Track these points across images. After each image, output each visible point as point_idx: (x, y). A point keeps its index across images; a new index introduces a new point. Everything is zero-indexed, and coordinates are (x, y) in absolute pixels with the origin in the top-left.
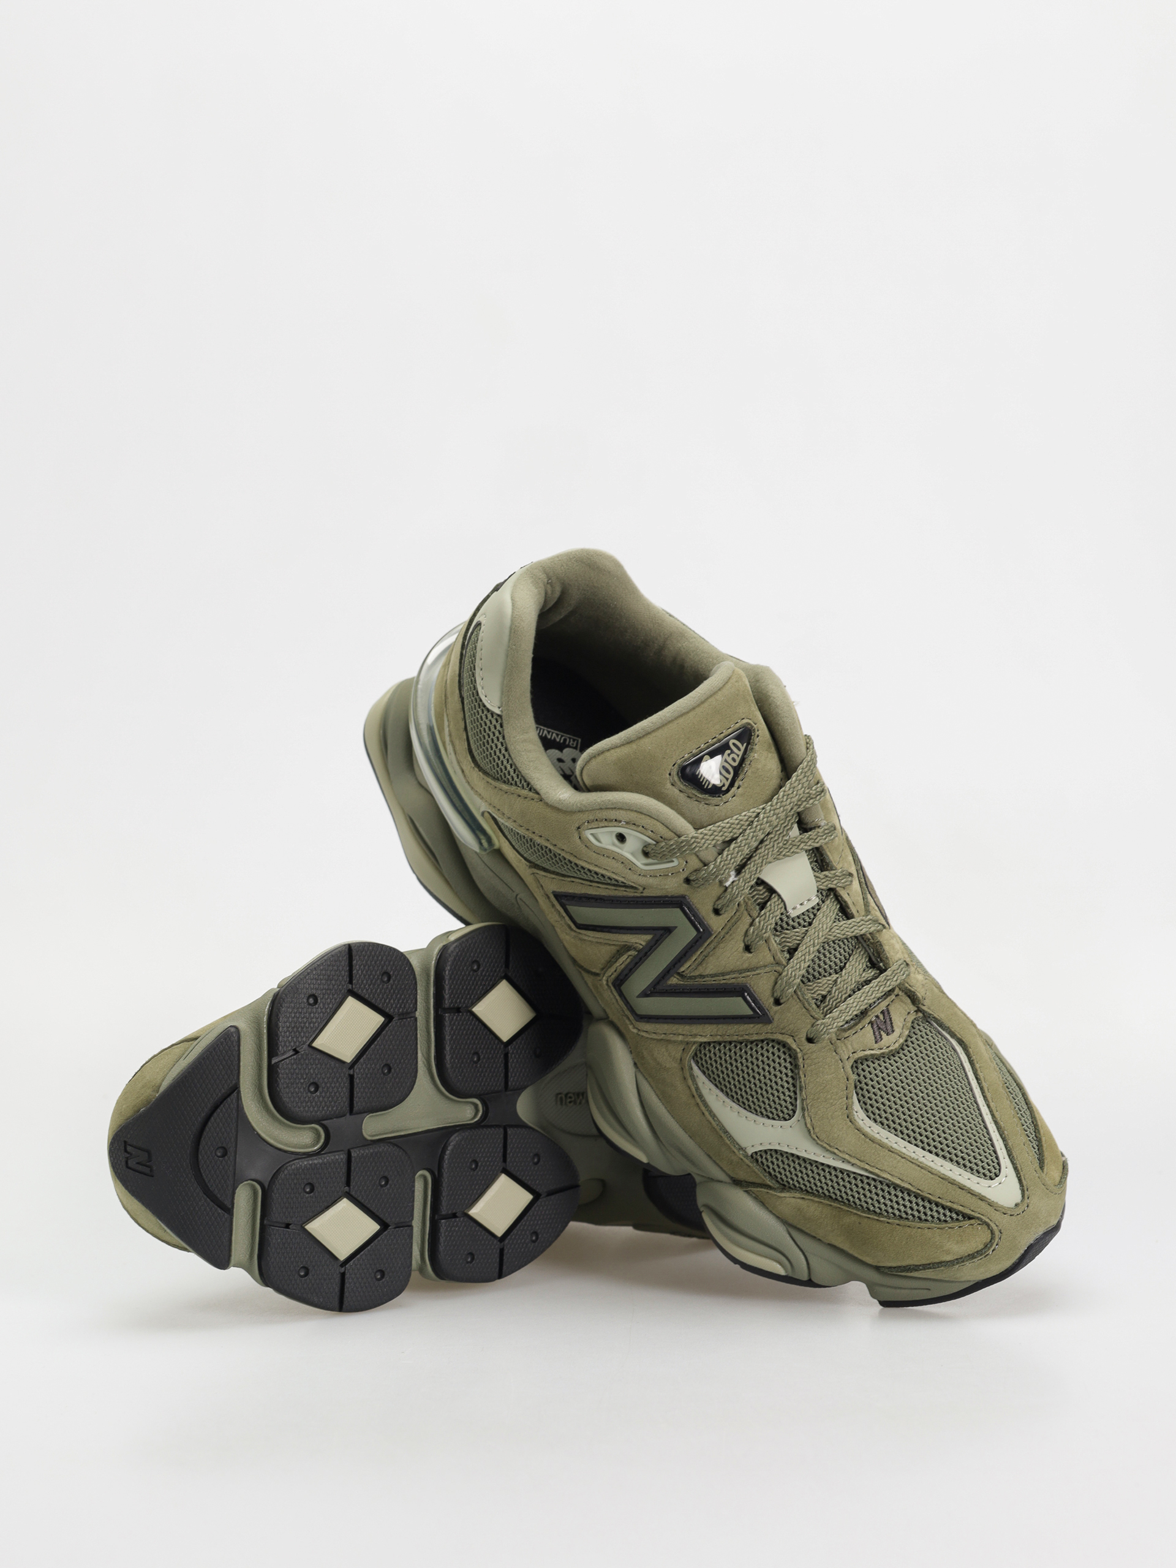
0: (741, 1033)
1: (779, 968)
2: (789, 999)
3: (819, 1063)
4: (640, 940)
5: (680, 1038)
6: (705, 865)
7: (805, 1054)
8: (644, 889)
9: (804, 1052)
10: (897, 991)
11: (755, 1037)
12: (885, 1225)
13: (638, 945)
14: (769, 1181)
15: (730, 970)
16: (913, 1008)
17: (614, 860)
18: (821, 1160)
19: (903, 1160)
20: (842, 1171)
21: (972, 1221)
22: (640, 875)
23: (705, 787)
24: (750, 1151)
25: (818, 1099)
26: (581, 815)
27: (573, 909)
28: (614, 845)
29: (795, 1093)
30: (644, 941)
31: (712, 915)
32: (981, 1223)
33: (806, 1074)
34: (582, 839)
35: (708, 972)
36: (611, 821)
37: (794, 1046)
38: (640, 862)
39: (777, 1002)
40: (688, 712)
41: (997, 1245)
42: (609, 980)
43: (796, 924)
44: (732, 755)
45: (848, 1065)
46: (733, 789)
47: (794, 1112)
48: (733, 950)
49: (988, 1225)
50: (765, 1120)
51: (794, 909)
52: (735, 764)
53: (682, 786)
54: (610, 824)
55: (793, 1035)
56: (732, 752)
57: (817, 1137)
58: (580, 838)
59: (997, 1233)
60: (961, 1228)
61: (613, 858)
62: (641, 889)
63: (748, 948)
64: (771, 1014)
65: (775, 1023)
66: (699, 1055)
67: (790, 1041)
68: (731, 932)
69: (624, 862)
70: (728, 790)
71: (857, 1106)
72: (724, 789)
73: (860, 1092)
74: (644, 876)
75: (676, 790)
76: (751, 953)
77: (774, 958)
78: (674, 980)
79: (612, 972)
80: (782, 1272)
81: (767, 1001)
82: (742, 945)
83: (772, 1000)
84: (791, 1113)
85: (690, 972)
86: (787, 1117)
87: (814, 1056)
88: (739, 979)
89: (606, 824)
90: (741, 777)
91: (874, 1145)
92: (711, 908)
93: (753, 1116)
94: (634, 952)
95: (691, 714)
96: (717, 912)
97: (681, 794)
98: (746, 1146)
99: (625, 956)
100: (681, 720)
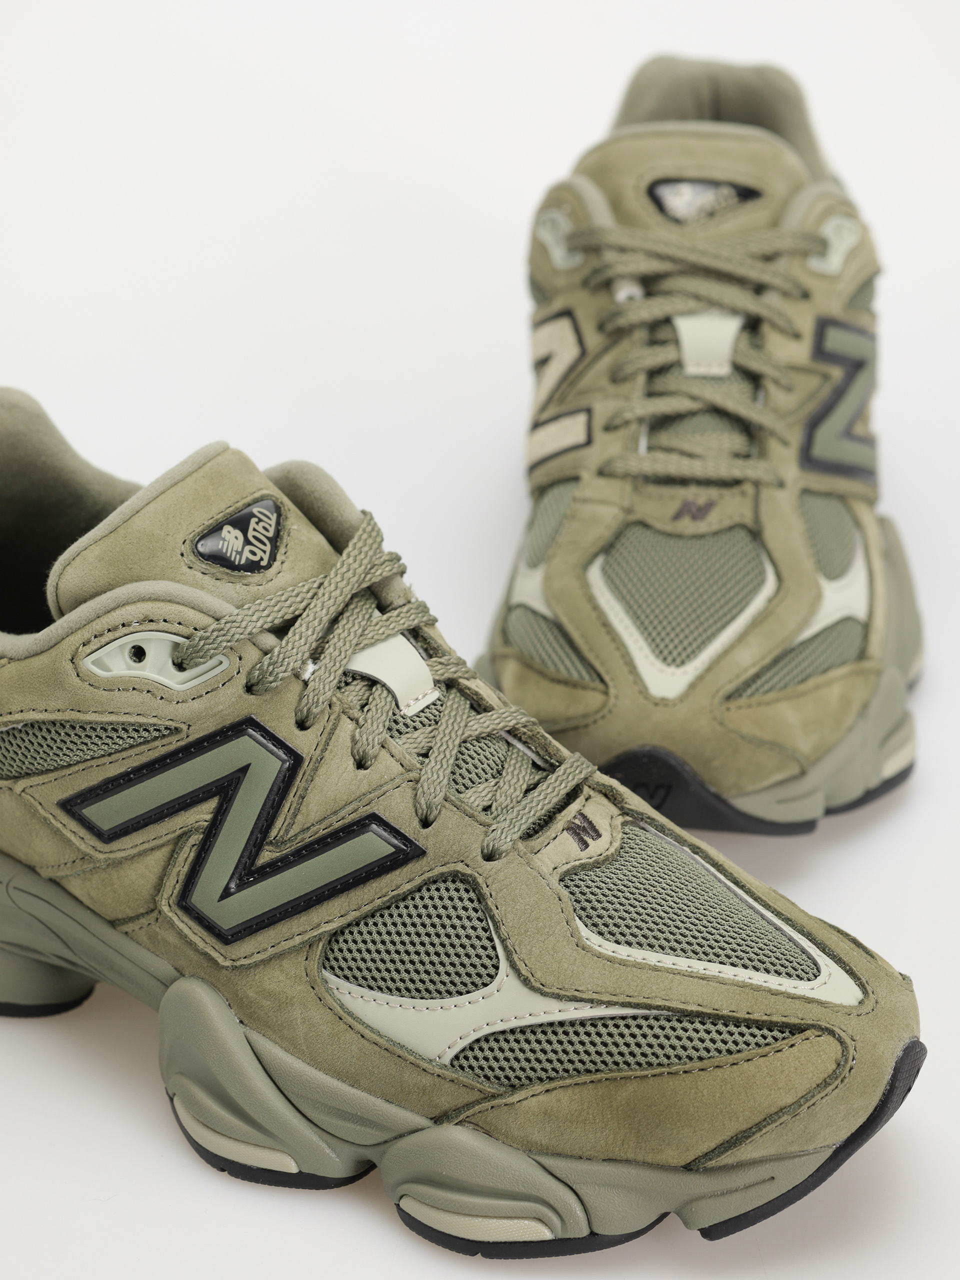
0: (384, 891)
1: (413, 775)
2: (440, 812)
3: (511, 884)
4: (203, 814)
5: (298, 940)
6: (266, 654)
7: (486, 878)
8: (189, 726)
9: (485, 875)
10: (586, 790)
11: (407, 887)
12: (681, 1078)
13: (200, 823)
14: (489, 1087)
15: (344, 803)
16: (615, 811)
17: (135, 691)
18: (557, 1017)
19: (678, 977)
20: (594, 1022)
21: (808, 1033)
22: (178, 702)
23: (237, 563)
24: (447, 1060)
25: (526, 931)
26: (71, 638)
27: (91, 812)
28: (129, 668)
29: (490, 939)
30: (207, 813)
31: (297, 732)
32: (820, 1033)
33: (498, 904)
34: (81, 675)
35: (314, 817)
36: (115, 628)
37: (468, 871)
38: (174, 680)
39: (426, 823)
40: (183, 479)
41: (853, 1059)
42: (171, 902)
43: (418, 724)
44: (261, 524)
45: (554, 880)
46: (276, 564)
47: (496, 967)
48: (340, 771)
49: (832, 1033)
50: (458, 999)
51: (408, 706)
52: (271, 534)
53: (203, 566)
54: (117, 634)
55: (462, 858)
56: (260, 520)
57: (541, 984)
58: (78, 676)
59: (848, 1041)
60: (794, 1048)
61: (134, 689)
62: (185, 727)
63: (361, 764)
64: (421, 843)
65: (430, 853)
66: (331, 957)
67: (460, 867)
68: (329, 748)
69: (150, 689)
70: (269, 566)
71: (585, 932)
72: (264, 563)
73: (583, 913)
74: (183, 702)
75: (196, 573)
76: (366, 769)
77: (402, 766)
78: (266, 856)
79: (172, 887)
80: (546, 1234)
81: (410, 827)
82: (351, 762)
83: (416, 823)
84: (492, 971)
85: (287, 831)
86: (487, 979)
87: (501, 876)
88: (360, 810)
89: (111, 636)
90: (282, 550)
91: (629, 968)
92: (293, 721)
93: (438, 1002)
94: (196, 837)
95: (189, 481)
96: (302, 725)
97: (206, 577)
98: (438, 1052)
99: (186, 849)
100: (176, 489)
